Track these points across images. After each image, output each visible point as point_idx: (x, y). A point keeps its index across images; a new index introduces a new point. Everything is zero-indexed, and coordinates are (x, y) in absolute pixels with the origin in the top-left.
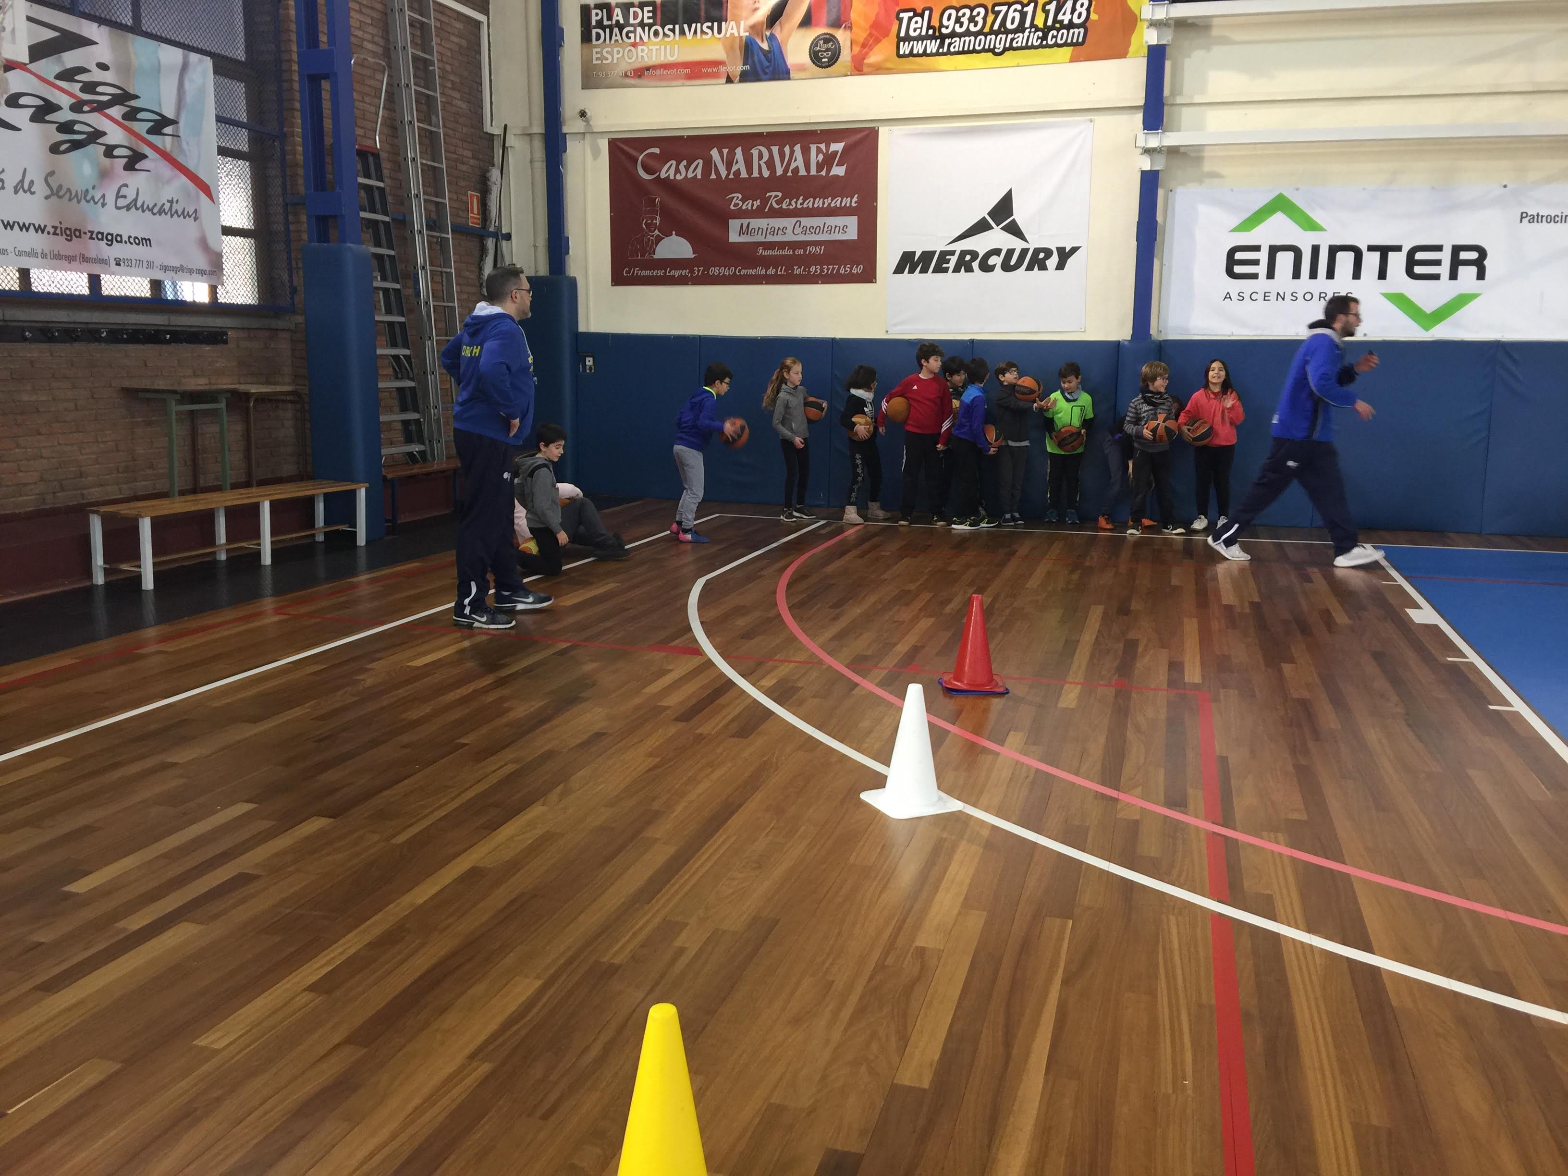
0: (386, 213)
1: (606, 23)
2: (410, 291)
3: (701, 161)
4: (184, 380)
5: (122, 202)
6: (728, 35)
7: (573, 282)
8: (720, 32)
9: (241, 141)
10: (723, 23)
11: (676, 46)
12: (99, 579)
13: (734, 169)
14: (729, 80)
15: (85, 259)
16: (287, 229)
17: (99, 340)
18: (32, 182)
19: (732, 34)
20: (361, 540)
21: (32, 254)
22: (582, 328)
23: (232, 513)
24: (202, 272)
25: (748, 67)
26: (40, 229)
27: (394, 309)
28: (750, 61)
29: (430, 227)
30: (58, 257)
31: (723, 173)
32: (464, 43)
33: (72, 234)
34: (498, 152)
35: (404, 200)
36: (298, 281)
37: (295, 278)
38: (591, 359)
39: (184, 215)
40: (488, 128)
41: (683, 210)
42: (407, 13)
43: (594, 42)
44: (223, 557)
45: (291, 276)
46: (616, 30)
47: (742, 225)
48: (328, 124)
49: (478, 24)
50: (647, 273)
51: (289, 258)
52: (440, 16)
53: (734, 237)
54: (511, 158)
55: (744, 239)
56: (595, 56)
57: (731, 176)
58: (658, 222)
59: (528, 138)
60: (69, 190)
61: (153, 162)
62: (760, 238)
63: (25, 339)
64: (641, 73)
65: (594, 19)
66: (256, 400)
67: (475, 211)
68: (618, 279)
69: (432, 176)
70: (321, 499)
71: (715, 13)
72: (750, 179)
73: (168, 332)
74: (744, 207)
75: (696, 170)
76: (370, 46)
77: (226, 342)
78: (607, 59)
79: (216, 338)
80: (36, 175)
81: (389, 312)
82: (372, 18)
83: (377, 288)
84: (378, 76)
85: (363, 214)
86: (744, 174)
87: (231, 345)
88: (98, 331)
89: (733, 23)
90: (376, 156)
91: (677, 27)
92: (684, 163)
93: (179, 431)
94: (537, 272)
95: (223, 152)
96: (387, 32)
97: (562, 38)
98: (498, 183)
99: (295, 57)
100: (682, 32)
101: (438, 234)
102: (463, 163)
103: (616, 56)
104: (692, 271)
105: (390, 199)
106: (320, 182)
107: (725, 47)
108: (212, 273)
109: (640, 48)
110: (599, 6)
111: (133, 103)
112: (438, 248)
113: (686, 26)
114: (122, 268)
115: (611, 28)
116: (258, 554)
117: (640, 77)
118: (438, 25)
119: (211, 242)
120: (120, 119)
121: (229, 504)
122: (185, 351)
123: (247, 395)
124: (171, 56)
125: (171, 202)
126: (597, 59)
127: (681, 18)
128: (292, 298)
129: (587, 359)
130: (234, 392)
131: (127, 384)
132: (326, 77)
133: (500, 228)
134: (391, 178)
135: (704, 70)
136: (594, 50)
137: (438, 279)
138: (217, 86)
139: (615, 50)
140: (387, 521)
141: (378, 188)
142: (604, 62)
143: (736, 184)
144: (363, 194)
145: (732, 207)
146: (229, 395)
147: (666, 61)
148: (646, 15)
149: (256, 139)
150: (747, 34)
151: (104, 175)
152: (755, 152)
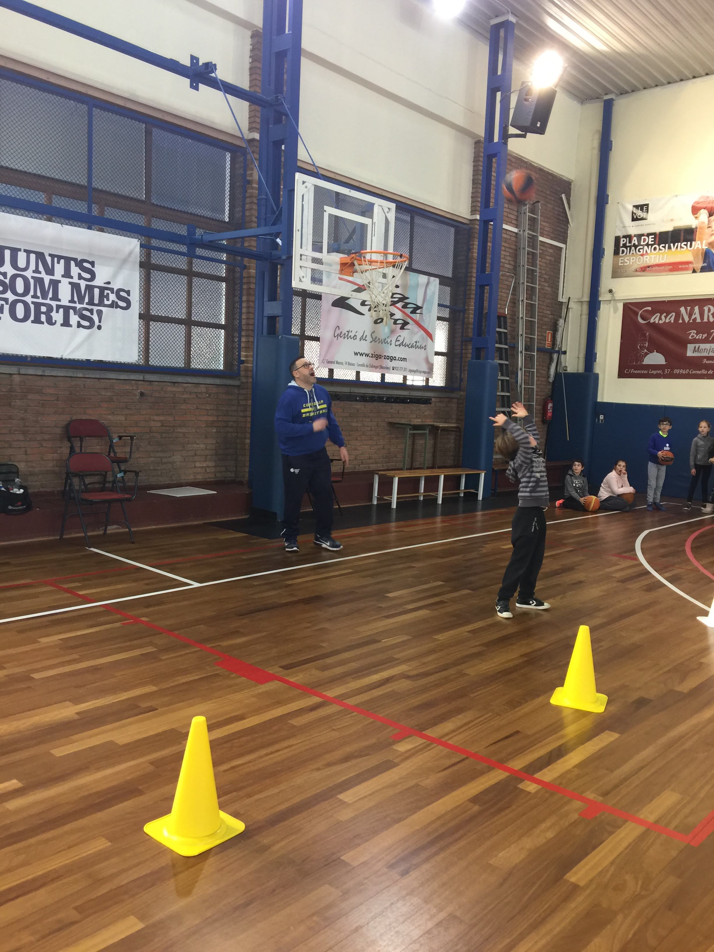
0: (506, 344)
1: (628, 244)
2: (513, 380)
3: (674, 314)
4: (413, 420)
5: (398, 343)
6: (696, 248)
7: (597, 376)
8: (691, 246)
9: (446, 313)
10: (693, 242)
11: (666, 255)
12: (375, 502)
13: (693, 317)
14: (694, 271)
15: (382, 367)
16: (462, 353)
17: (383, 401)
18: (366, 336)
19: (698, 248)
20: (480, 497)
21: (363, 365)
22: (599, 400)
23: (427, 479)
24: (425, 372)
25: (705, 264)
26: (367, 355)
27: (505, 389)
28: (707, 261)
29: (526, 350)
30: (372, 366)
31: (687, 319)
32: (553, 259)
33: (378, 357)
34: (564, 310)
35: (515, 337)
36: (465, 376)
37: (462, 375)
38: (603, 416)
39: (421, 347)
40: (560, 299)
41: (662, 340)
42: (527, 249)
43: (621, 254)
44: (422, 498)
45: (461, 373)
46: (633, 248)
47: (695, 347)
48: (486, 304)
49: (561, 248)
50: (639, 372)
51: (461, 365)
52: (542, 248)
53: (689, 353)
54: (570, 314)
55: (696, 354)
56: (620, 261)
57: (691, 321)
58: (647, 345)
59: (580, 303)
60: (379, 339)
61: (411, 326)
62: (705, 354)
63: (356, 400)
64: (644, 269)
65: (622, 243)
66: (441, 430)
67: (549, 340)
68: (622, 375)
69: (530, 325)
70: (464, 476)
71: (688, 237)
72: (702, 323)
73: (409, 398)
74: (697, 338)
75: (671, 318)
76: (508, 266)
77: (430, 403)
78: (627, 263)
79: (426, 401)
80: (368, 333)
81: (502, 391)
82: (510, 253)
83: (499, 380)
84: (510, 279)
85: (497, 345)
86: (699, 320)
87: (433, 404)
88: (383, 398)
89: (699, 242)
90: (505, 317)
91: (667, 245)
92: (665, 314)
93: (409, 442)
94: (578, 370)
95: (439, 318)
96: (516, 258)
97: (604, 254)
98: (563, 326)
99: (475, 275)
100: (670, 248)
101: (529, 353)
102: (546, 317)
103: (632, 261)
104: (664, 371)
105: (509, 337)
106: (479, 332)
107: (693, 253)
108: (429, 373)
109: (645, 257)
110: (625, 237)
111: (407, 301)
112: (529, 359)
113: (672, 245)
114: (395, 371)
115: (630, 247)
116: (436, 499)
117: (644, 271)
118: (541, 252)
119: (430, 360)
120: (401, 308)
121: (426, 475)
122: (414, 407)
123: (437, 428)
124: (423, 279)
125: (416, 342)
126: (621, 263)
127: (669, 240)
128: (460, 384)
129: (601, 416)
130: (432, 426)
131: (390, 420)
132: (488, 285)
133: (561, 348)
134: (510, 327)
135: (680, 267)
136: (620, 259)
137: (527, 374)
138: (440, 290)
139: (632, 258)
140: (492, 490)
141: (504, 333)
142: (625, 264)
143: (694, 325)
144: (497, 335)
145: (690, 338)
146: (430, 427)
147: (659, 263)
148: (650, 240)
149: (452, 312)
150: (707, 247)
151: (392, 332)
152: (706, 309)
